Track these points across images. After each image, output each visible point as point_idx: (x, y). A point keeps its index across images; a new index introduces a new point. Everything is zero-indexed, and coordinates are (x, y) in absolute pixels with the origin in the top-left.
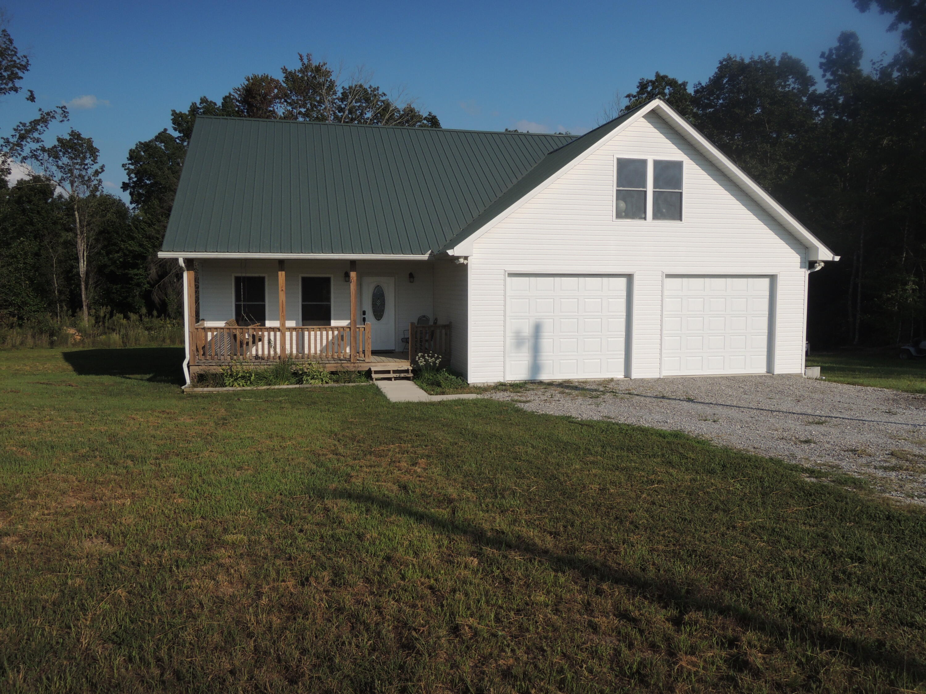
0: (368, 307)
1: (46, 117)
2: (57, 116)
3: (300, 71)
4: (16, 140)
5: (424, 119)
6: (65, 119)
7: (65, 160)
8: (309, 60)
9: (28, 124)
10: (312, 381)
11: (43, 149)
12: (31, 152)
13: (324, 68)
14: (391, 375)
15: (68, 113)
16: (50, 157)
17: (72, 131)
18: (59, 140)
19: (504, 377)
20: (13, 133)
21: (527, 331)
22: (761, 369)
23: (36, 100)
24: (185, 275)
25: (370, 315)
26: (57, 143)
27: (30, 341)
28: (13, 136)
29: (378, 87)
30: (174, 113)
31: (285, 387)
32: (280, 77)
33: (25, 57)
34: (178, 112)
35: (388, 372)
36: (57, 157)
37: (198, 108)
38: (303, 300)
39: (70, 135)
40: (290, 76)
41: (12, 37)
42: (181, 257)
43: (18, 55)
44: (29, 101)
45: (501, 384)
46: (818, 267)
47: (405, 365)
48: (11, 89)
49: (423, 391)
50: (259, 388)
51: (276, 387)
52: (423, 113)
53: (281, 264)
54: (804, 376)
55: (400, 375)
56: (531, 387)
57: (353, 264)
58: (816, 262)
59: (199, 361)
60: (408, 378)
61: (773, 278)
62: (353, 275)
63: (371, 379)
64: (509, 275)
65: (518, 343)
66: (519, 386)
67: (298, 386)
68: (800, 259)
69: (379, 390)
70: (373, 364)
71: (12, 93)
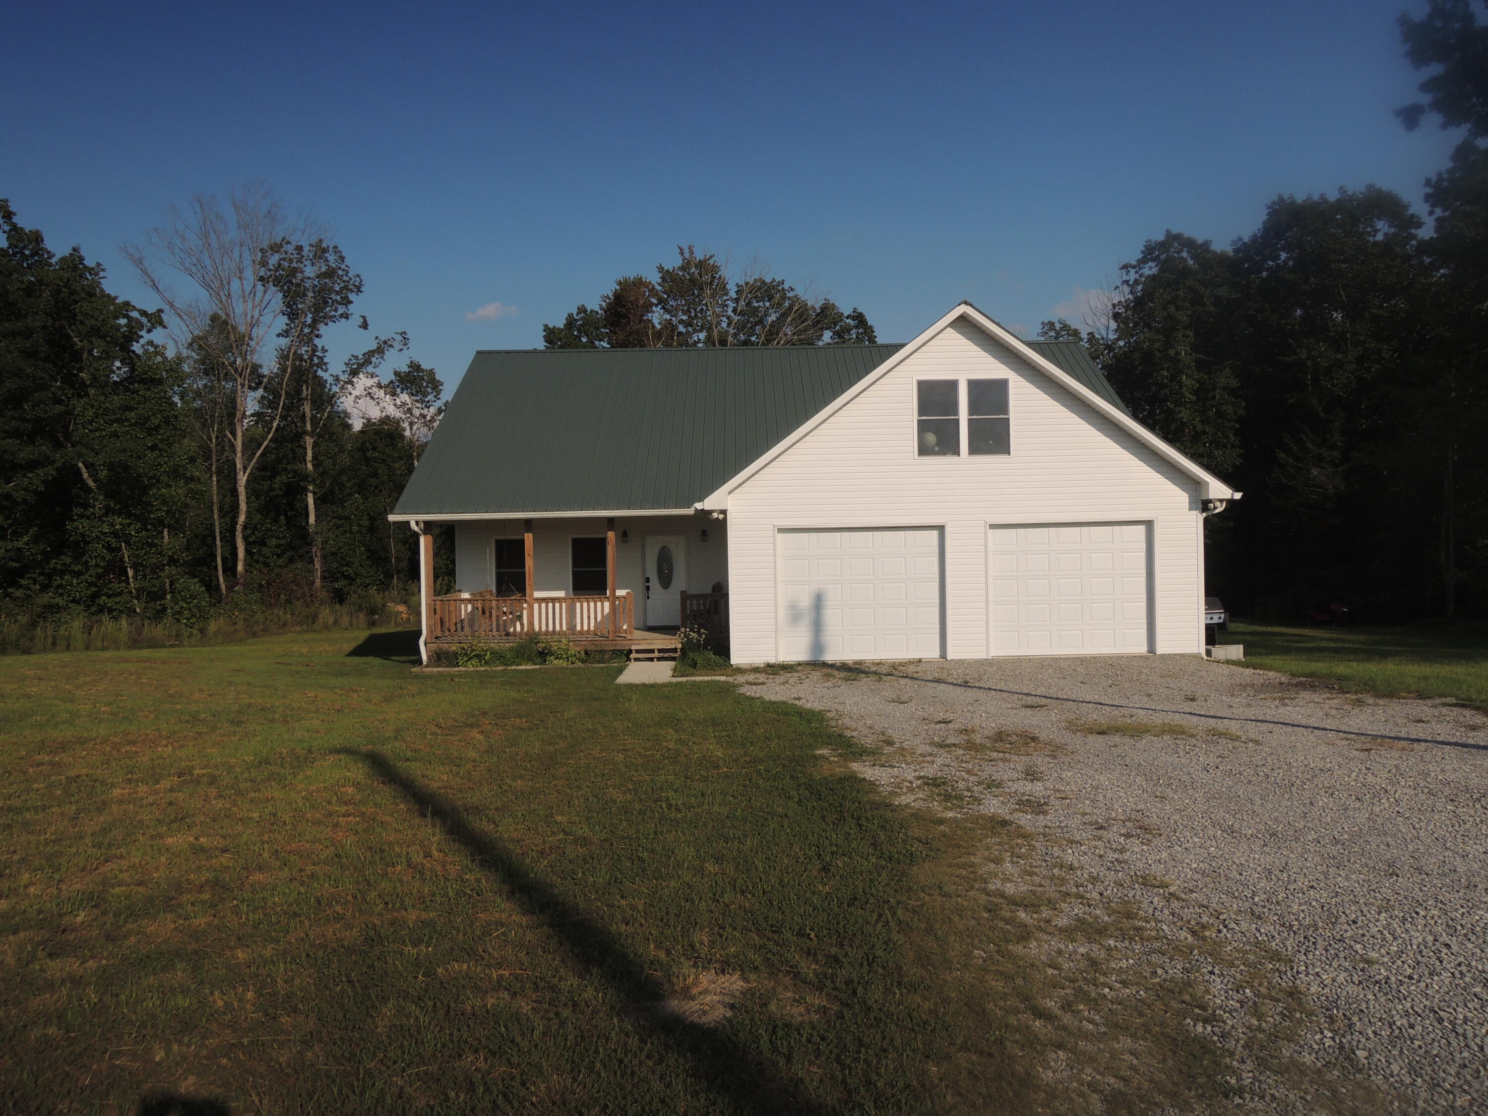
0: (652, 573)
1: (383, 345)
2: (395, 344)
3: (682, 268)
4: (346, 376)
5: (847, 318)
6: (405, 348)
7: (405, 397)
8: (691, 253)
9: (361, 357)
10: (557, 661)
11: (379, 386)
12: (365, 390)
13: (711, 262)
14: (656, 654)
15: (408, 339)
16: (386, 394)
17: (412, 362)
18: (396, 373)
19: (776, 657)
20: (344, 368)
21: (805, 602)
22: (1139, 647)
23: (368, 327)
24: (422, 539)
25: (655, 584)
26: (393, 378)
27: (345, 620)
28: (343, 372)
29: (783, 281)
30: (546, 328)
31: (529, 667)
32: (654, 278)
33: (358, 276)
34: (551, 326)
35: (652, 651)
36: (394, 394)
37: (575, 320)
38: (574, 566)
39: (409, 367)
40: (667, 276)
41: (344, 254)
42: (414, 520)
43: (350, 275)
44: (362, 330)
45: (769, 665)
46: (1215, 508)
47: (673, 642)
48: (341, 316)
49: (671, 673)
50: (494, 669)
51: (513, 667)
52: (846, 310)
53: (528, 524)
54: (1205, 657)
55: (665, 655)
56: (800, 668)
57: (611, 522)
58: (1210, 501)
59: (437, 638)
60: (673, 659)
61: (1149, 524)
62: (611, 535)
63: (629, 659)
64: (781, 530)
65: (795, 616)
66: (786, 668)
67: (538, 667)
68: (1187, 498)
69: (620, 671)
70: (636, 642)
71: (343, 320)
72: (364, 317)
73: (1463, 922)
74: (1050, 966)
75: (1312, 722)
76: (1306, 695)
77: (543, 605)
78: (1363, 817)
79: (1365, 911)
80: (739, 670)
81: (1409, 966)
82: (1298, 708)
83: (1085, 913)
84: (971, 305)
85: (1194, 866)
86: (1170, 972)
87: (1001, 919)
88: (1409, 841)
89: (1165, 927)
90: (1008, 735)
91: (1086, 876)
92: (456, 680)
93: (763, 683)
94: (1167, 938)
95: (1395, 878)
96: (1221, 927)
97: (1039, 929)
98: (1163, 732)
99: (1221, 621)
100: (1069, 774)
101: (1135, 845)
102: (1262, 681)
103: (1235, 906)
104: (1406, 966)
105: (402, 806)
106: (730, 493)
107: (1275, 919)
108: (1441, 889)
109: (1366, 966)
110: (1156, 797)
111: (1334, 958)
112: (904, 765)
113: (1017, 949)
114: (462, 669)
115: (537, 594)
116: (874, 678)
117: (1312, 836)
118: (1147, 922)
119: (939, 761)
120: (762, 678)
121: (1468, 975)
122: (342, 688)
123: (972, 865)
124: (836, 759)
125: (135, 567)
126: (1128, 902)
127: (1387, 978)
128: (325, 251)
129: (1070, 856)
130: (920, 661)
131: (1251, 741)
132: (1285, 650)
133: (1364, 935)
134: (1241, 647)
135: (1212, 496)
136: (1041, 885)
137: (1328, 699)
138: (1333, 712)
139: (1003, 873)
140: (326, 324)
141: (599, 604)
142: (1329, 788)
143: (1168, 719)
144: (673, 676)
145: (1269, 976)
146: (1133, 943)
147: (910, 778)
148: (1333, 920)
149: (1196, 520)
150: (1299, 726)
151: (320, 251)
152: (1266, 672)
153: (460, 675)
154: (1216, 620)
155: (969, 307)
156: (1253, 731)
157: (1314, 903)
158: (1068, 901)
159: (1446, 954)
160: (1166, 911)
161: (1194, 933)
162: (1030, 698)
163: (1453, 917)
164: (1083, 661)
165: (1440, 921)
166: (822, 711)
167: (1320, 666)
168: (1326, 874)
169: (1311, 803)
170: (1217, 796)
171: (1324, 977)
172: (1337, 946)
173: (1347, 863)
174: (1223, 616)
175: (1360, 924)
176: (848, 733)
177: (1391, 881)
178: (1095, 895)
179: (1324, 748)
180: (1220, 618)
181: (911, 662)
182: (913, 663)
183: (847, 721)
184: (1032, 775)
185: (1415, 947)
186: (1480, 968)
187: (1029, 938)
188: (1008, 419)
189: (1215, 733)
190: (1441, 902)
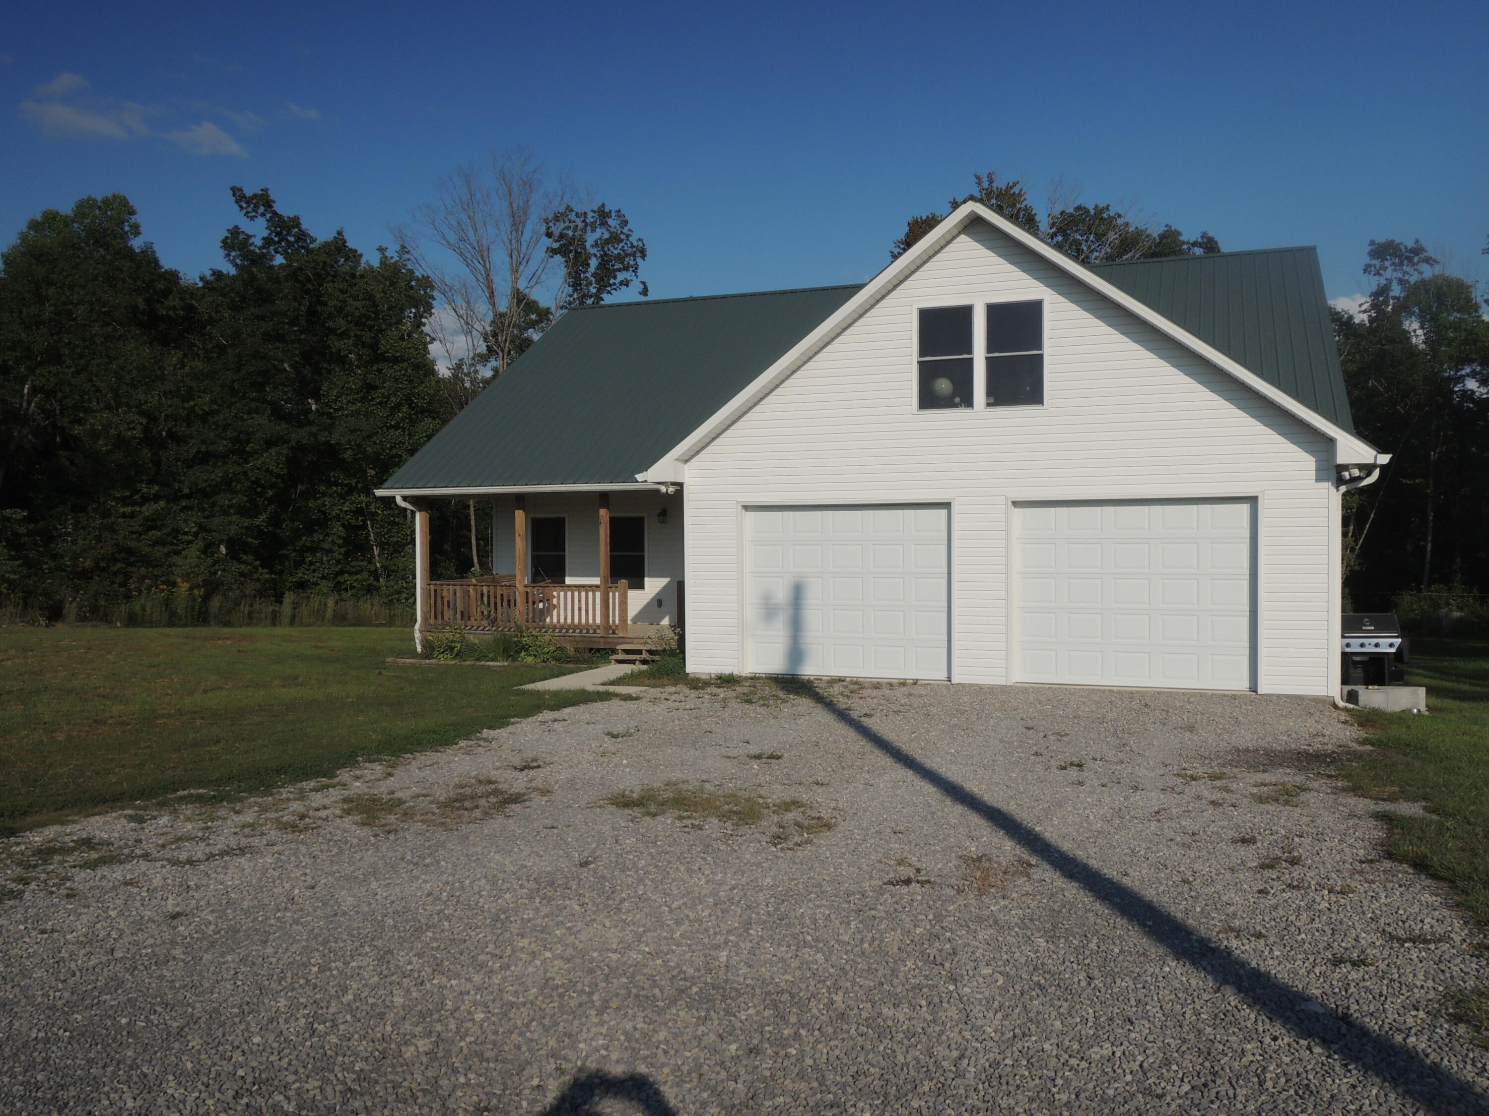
8: (991, 181)
10: (528, 658)
13: (1016, 190)
14: (639, 657)
19: (740, 666)
21: (781, 594)
22: (1241, 684)
29: (1108, 206)
31: (498, 664)
33: (640, 240)
35: (639, 652)
41: (627, 217)
42: (398, 495)
43: (632, 239)
46: (1358, 478)
48: (621, 283)
50: (464, 663)
52: (1189, 234)
53: (521, 500)
54: (1342, 702)
55: (648, 658)
57: (604, 497)
58: (1346, 467)
59: (430, 626)
61: (1253, 501)
62: (603, 513)
64: (748, 508)
65: (768, 611)
67: (502, 664)
68: (1314, 463)
70: (629, 641)
71: (624, 288)
72: (644, 283)
84: (981, 201)
99: (1392, 650)
106: (685, 461)
114: (432, 661)
125: (381, 545)
128: (609, 215)
130: (915, 682)
134: (1421, 690)
140: (609, 292)
149: (1330, 497)
151: (603, 215)
155: (978, 204)
174: (1396, 642)
180: (1391, 645)
182: (902, 684)
188: (1042, 355)
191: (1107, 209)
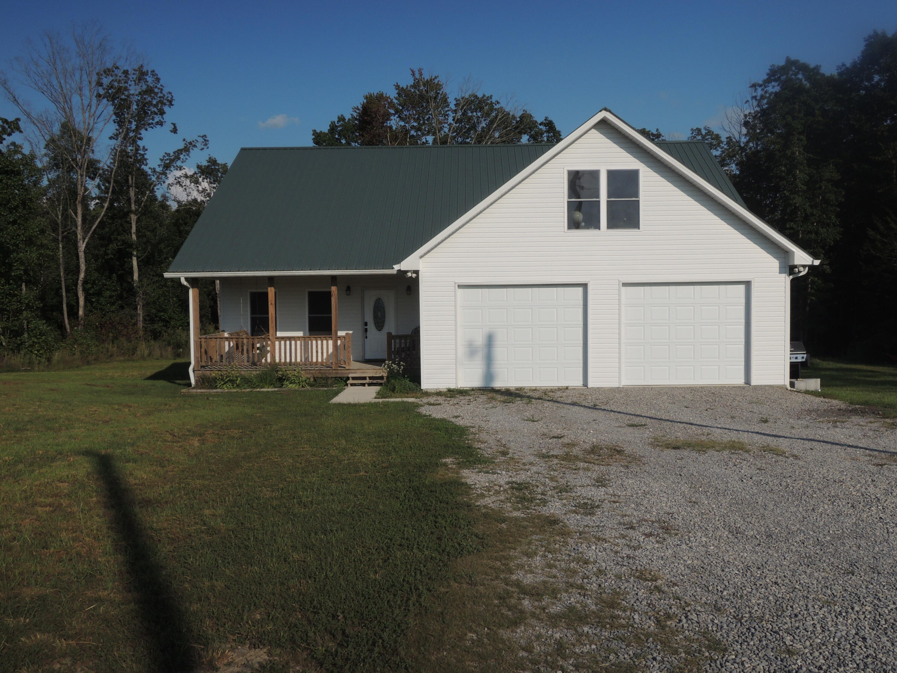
0: (369, 318)
1: (189, 146)
2: (198, 145)
3: (414, 86)
4: (161, 169)
5: (540, 124)
6: (205, 147)
7: (205, 184)
8: (421, 74)
9: (172, 154)
10: (291, 385)
11: (186, 176)
12: (176, 179)
13: (436, 81)
14: (368, 381)
15: (208, 141)
16: (191, 183)
17: (210, 158)
18: (199, 167)
19: (456, 383)
20: (159, 163)
21: (480, 340)
22: (740, 381)
23: (178, 132)
24: (191, 292)
25: (371, 327)
26: (196, 170)
27: (157, 352)
28: (159, 165)
29: (491, 96)
31: (270, 390)
32: (392, 94)
33: (170, 93)
34: (318, 131)
35: (365, 378)
36: (197, 182)
37: (336, 126)
38: (310, 313)
39: (208, 162)
40: (401, 91)
41: (159, 76)
42: (182, 277)
43: (164, 92)
44: (173, 134)
45: (450, 390)
46: (799, 272)
47: (381, 371)
48: (157, 123)
49: (375, 395)
50: (243, 390)
51: (258, 390)
52: (539, 118)
53: (271, 280)
54: (789, 388)
55: (374, 381)
56: (473, 392)
57: (334, 279)
58: (796, 267)
59: (202, 367)
60: (381, 384)
61: (748, 284)
62: (334, 289)
63: (347, 385)
64: (460, 286)
65: (472, 351)
66: (462, 392)
67: (276, 389)
68: (778, 264)
69: (336, 394)
70: (353, 371)
71: (158, 126)
72: (174, 124)
73: (888, 617)
74: (523, 649)
75: (851, 442)
76: (855, 419)
77: (283, 342)
78: (849, 522)
79: (810, 606)
80: (427, 394)
81: (824, 657)
82: (844, 430)
83: (578, 602)
84: (610, 111)
85: (689, 562)
86: (621, 657)
87: (507, 606)
88: (878, 543)
89: (636, 617)
90: (601, 449)
91: (595, 569)
92: (211, 399)
93: (440, 404)
94: (633, 627)
95: (850, 576)
96: (683, 617)
97: (533, 615)
98: (724, 448)
99: (804, 360)
100: (631, 481)
101: (650, 544)
102: (825, 408)
103: (704, 598)
104: (821, 657)
105: (95, 499)
106: (421, 257)
107: (732, 611)
108: (884, 586)
109: (787, 656)
110: (690, 502)
111: (763, 649)
112: (504, 472)
113: (505, 634)
114: (219, 390)
115: (279, 334)
116: (525, 400)
117: (802, 537)
118: (625, 611)
119: (534, 469)
120: (440, 399)
121: (871, 666)
122: (119, 404)
123: (509, 558)
124: (454, 466)
126: (618, 594)
127: (800, 668)
128: (146, 73)
129: (591, 552)
130: (567, 388)
131: (793, 456)
132: (855, 383)
133: (798, 628)
134: (819, 380)
135: (796, 263)
136: (555, 577)
137: (871, 422)
138: (871, 433)
139: (530, 566)
140: (146, 130)
141: (325, 342)
142: (833, 496)
143: (734, 436)
144: (376, 398)
145: (701, 662)
146: (604, 630)
147: (502, 483)
148: (780, 613)
149: (785, 281)
150: (837, 444)
152: (830, 400)
153: (217, 395)
154: (799, 360)
155: (608, 113)
156: (798, 447)
157: (771, 598)
158: (570, 591)
159: (860, 647)
160: (644, 603)
161: (658, 622)
162: (638, 418)
163: (882, 612)
164: (692, 389)
165: (868, 617)
166: (467, 427)
167: (874, 396)
168: (794, 572)
169: (813, 509)
170: (740, 502)
171: (747, 666)
172: (770, 638)
173: (817, 562)
174: (805, 356)
175: (800, 617)
176: (476, 445)
177: (846, 579)
178: (595, 587)
179: (848, 463)
180: (803, 358)
181: (560, 389)
182: (561, 389)
183: (483, 436)
184: (601, 482)
185: (836, 640)
186: (884, 659)
187: (520, 623)
188: (638, 201)
189: (767, 449)
190: (878, 598)
191: (491, 98)
